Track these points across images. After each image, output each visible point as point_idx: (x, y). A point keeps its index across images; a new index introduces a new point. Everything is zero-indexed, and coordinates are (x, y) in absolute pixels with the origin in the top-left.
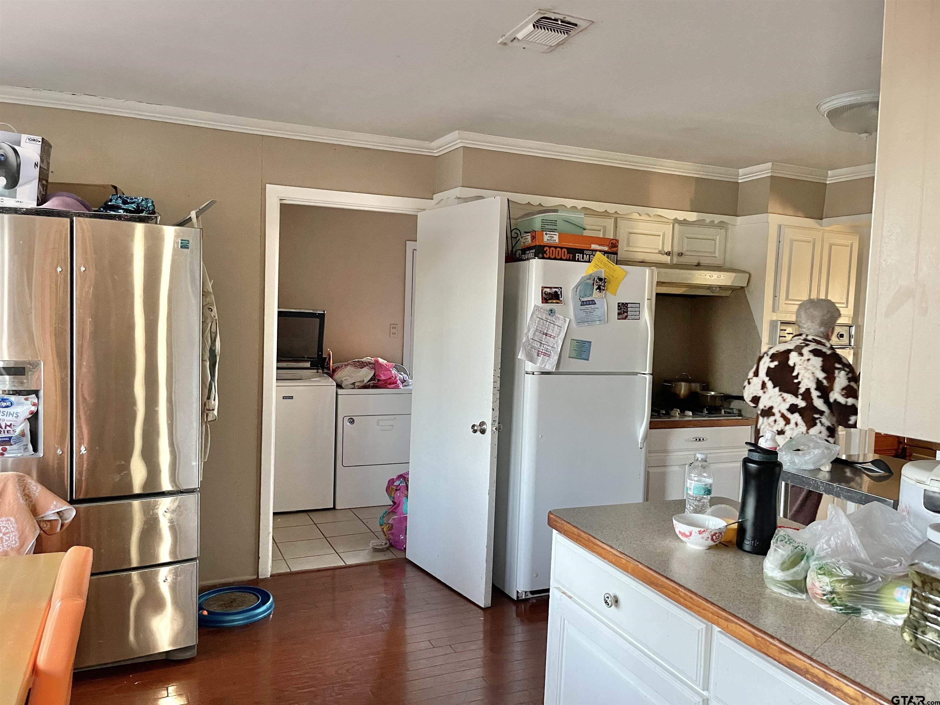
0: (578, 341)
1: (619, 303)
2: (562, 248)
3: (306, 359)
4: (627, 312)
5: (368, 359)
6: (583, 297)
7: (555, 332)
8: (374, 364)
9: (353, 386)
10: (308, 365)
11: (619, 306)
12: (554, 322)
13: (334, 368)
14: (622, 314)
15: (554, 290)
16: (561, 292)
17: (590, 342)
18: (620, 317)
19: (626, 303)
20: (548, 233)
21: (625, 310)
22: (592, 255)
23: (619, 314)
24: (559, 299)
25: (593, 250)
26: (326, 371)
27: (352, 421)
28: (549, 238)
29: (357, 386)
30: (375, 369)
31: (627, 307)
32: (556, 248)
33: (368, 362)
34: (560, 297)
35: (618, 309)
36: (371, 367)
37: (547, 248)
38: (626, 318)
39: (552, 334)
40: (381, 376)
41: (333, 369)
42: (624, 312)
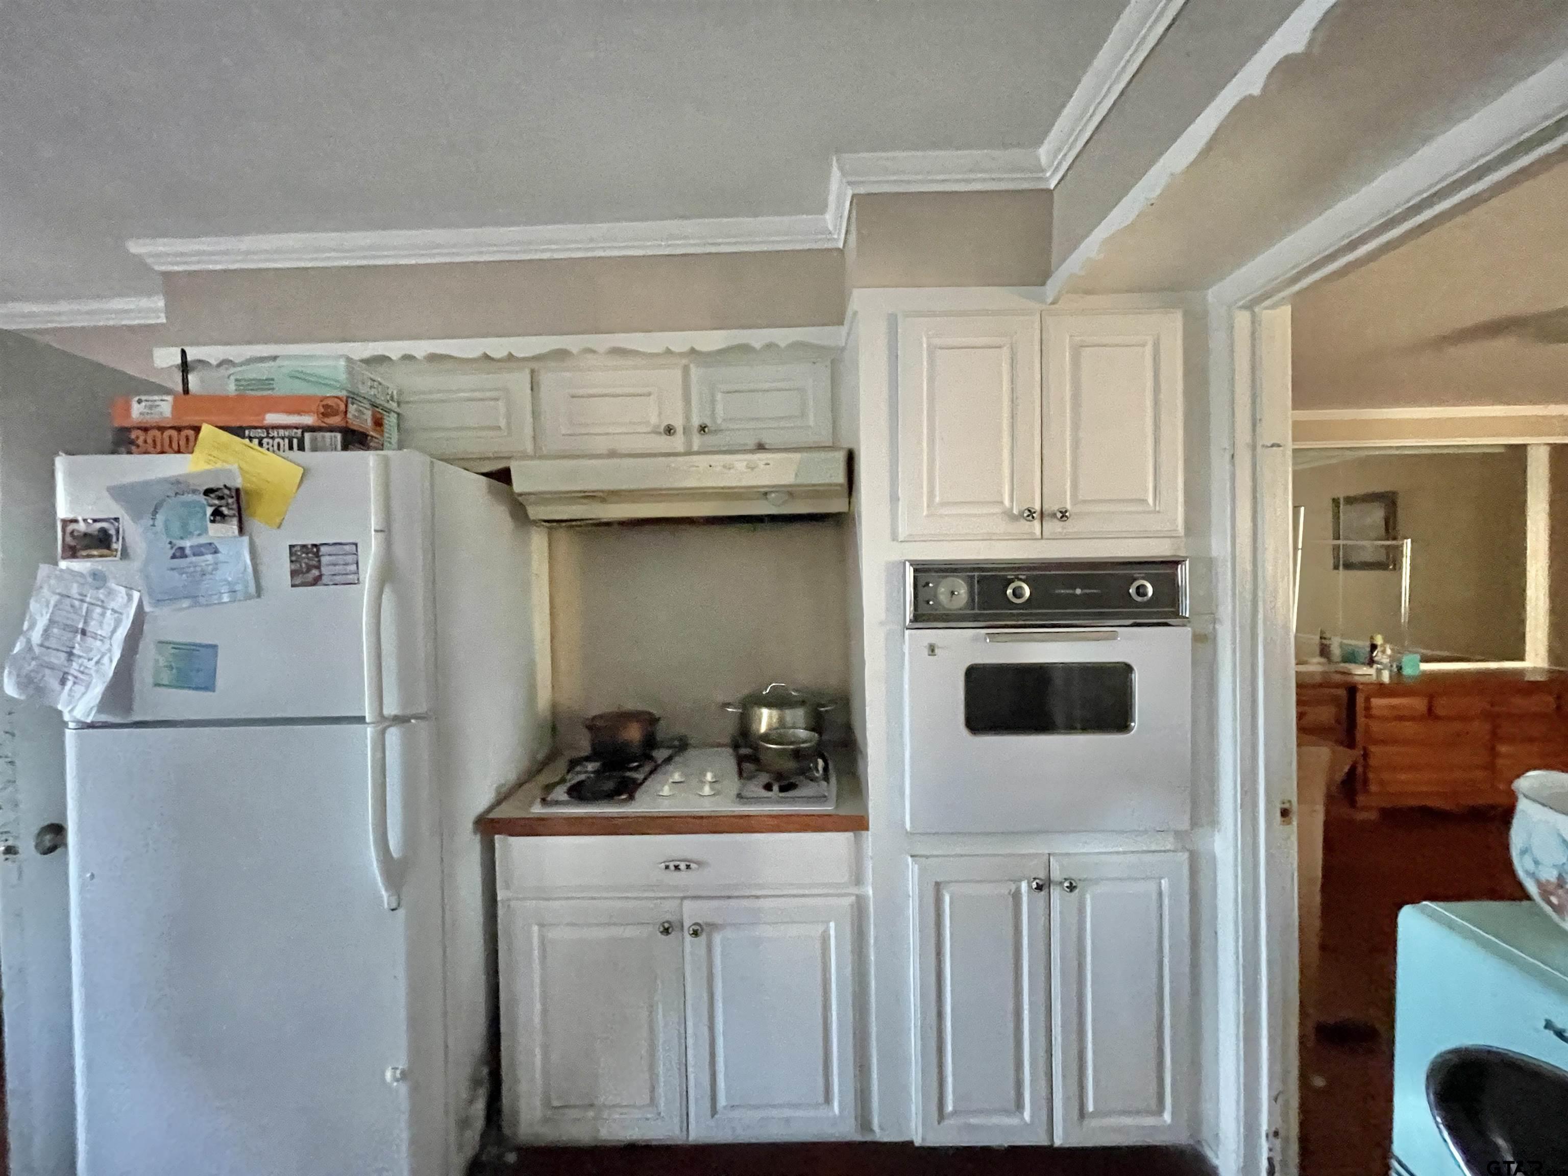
0: (177, 646)
1: (291, 547)
2: (179, 429)
4: (318, 567)
6: (182, 538)
7: (105, 626)
11: (291, 554)
12: (103, 601)
14: (303, 573)
15: (99, 525)
16: (118, 531)
17: (214, 647)
18: (298, 581)
19: (315, 546)
20: (143, 398)
21: (311, 563)
22: (267, 437)
23: (294, 573)
24: (108, 547)
25: (267, 428)
28: (147, 411)
31: (317, 555)
32: (162, 429)
34: (114, 539)
35: (292, 561)
37: (139, 432)
38: (316, 581)
39: (99, 632)
42: (309, 568)
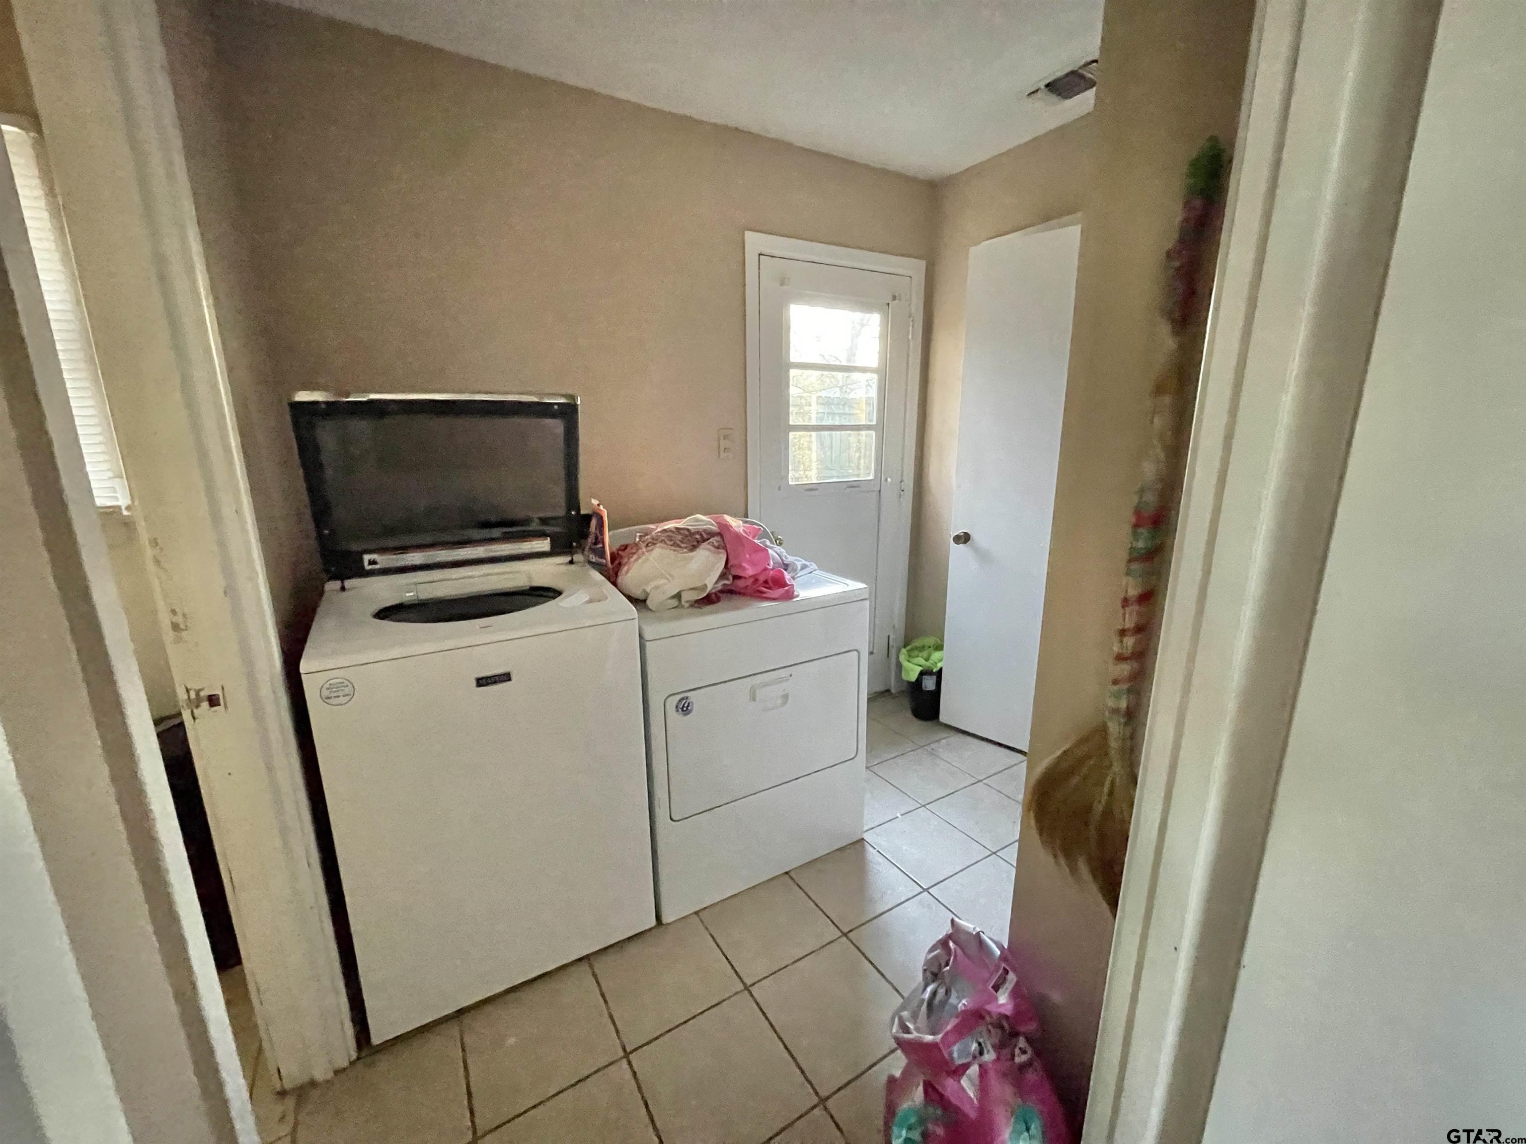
3: (535, 526)
5: (702, 521)
8: (720, 534)
9: (675, 602)
10: (544, 545)
13: (614, 549)
26: (594, 558)
27: (684, 708)
29: (687, 602)
30: (725, 548)
33: (705, 531)
36: (716, 544)
40: (744, 569)
41: (612, 555)
